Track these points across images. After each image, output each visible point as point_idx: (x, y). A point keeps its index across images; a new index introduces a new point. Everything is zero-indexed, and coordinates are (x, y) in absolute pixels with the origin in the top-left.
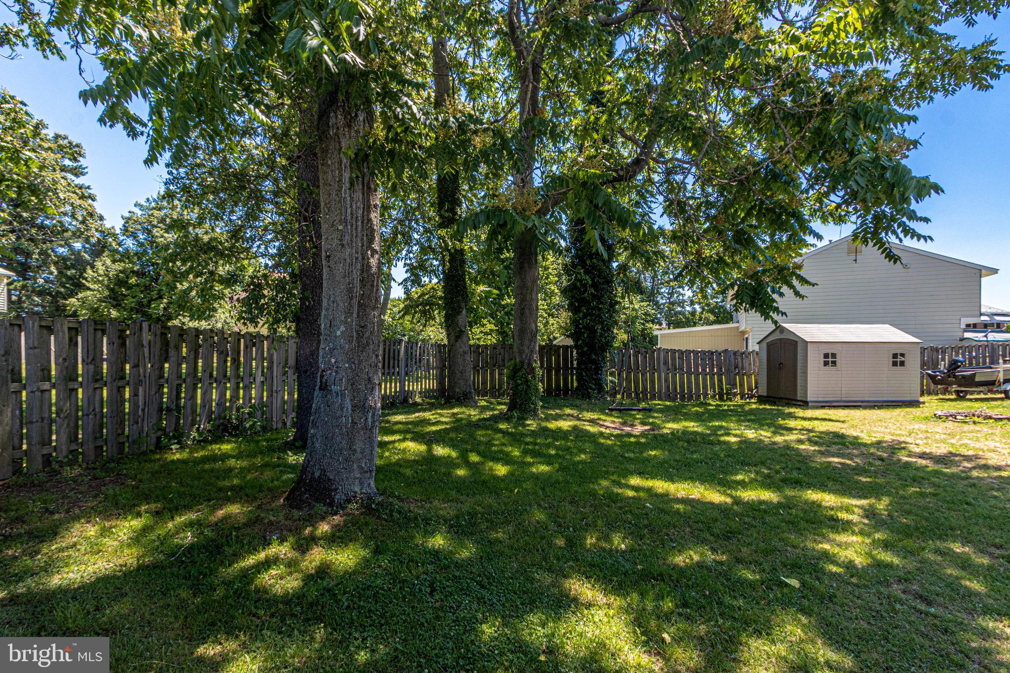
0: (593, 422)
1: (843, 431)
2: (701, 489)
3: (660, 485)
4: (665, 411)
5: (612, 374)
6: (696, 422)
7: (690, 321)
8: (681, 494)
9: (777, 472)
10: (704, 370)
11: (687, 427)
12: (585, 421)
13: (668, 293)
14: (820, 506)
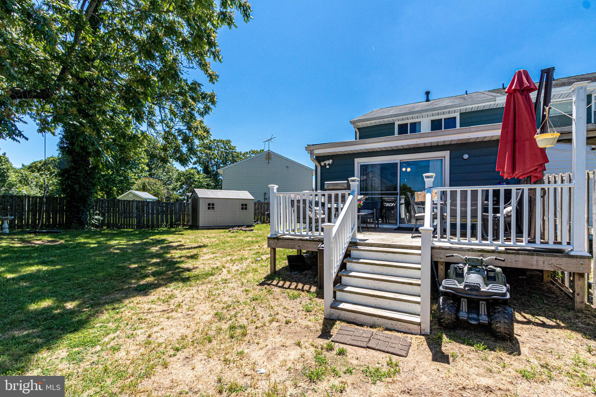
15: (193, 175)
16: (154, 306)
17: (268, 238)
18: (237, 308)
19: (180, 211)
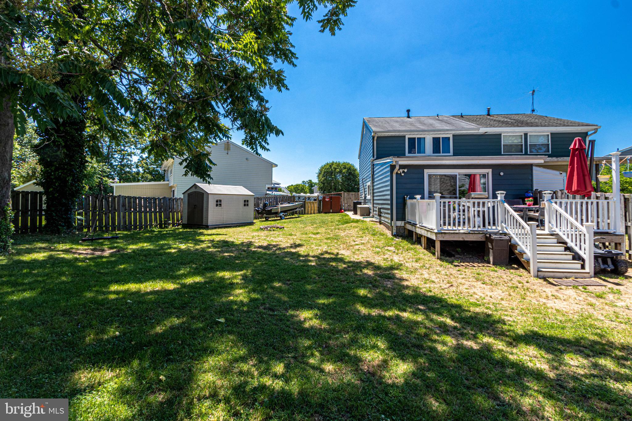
0: (66, 251)
1: (227, 239)
2: (161, 283)
3: (133, 287)
4: (125, 237)
5: (79, 214)
6: (148, 243)
7: (135, 178)
8: (149, 289)
9: (201, 265)
10: (150, 210)
11: (143, 247)
12: (59, 251)
13: (120, 159)
14: (224, 279)
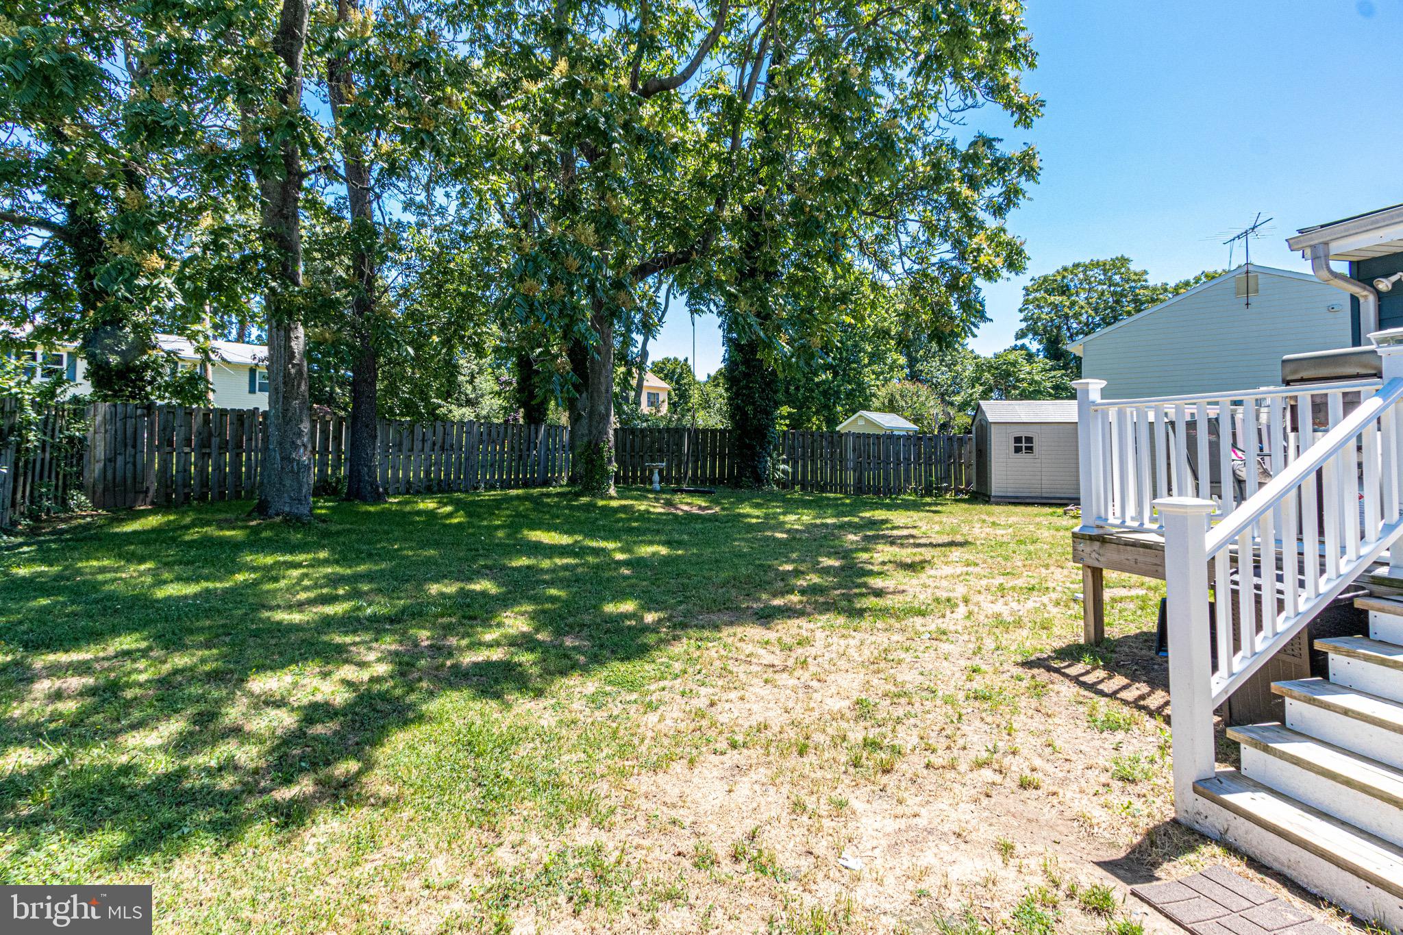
15: (1014, 364)
16: (762, 652)
17: (1075, 535)
18: (917, 705)
19: (950, 457)
